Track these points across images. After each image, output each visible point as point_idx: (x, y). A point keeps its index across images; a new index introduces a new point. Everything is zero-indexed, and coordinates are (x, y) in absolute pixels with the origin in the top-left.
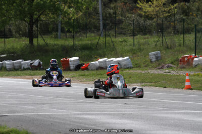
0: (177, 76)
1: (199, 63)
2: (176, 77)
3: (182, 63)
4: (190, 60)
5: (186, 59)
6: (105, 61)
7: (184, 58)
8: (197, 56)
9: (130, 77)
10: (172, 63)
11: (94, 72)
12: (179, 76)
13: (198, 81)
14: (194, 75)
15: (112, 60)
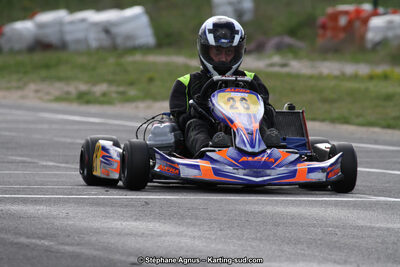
0: (311, 77)
1: (390, 34)
2: (312, 82)
3: (329, 33)
4: (357, 24)
5: (343, 21)
6: (60, 23)
7: (335, 17)
8: (381, 10)
9: (151, 80)
10: (292, 32)
11: (19, 58)
12: (320, 77)
13: (389, 98)
14: (371, 78)
15: (83, 20)
